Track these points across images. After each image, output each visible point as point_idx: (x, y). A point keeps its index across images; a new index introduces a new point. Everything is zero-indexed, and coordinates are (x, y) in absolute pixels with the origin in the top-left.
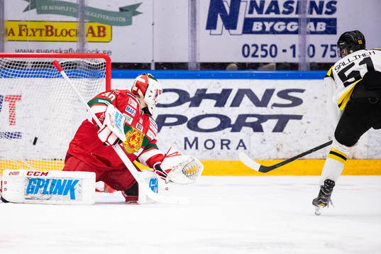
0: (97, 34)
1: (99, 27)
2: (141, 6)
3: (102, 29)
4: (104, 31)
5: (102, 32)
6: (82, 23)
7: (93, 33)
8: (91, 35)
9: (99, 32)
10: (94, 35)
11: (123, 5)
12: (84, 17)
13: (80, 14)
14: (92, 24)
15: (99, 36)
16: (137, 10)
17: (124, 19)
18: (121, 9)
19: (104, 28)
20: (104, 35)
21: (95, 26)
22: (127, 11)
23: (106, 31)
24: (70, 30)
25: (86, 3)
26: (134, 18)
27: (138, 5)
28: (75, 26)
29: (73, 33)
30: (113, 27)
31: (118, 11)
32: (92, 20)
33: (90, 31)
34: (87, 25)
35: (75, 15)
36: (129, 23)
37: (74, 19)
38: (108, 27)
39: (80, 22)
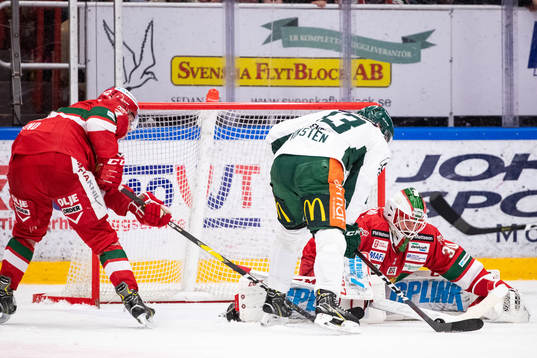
0: (369, 76)
1: (373, 66)
2: (433, 35)
3: (376, 68)
4: (379, 72)
5: (377, 72)
6: (348, 59)
7: (364, 73)
8: (362, 77)
9: (373, 72)
10: (365, 78)
11: (405, 34)
12: (350, 50)
13: (344, 46)
14: (361, 61)
15: (373, 78)
16: (429, 40)
17: (409, 54)
18: (405, 39)
19: (380, 67)
20: (380, 77)
21: (367, 64)
22: (412, 41)
23: (382, 71)
24: (331, 71)
25: (353, 32)
26: (424, 52)
27: (429, 34)
28: (338, 64)
29: (335, 74)
30: (394, 65)
31: (401, 41)
32: (363, 56)
33: (360, 72)
34: (355, 64)
35: (339, 49)
36: (416, 59)
37: (336, 54)
38: (386, 66)
39: (344, 59)
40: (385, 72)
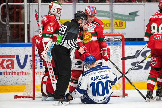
0: (119, 25)
1: (120, 22)
2: (139, 12)
3: (121, 23)
4: (122, 24)
5: (121, 24)
6: (112, 20)
7: (117, 25)
8: (116, 26)
9: (120, 24)
10: (117, 26)
11: (130, 12)
12: (112, 17)
14: (116, 21)
15: (120, 26)
16: (137, 14)
17: (131, 18)
18: (130, 14)
20: (122, 26)
21: (118, 22)
22: (132, 14)
23: (123, 24)
25: (113, 11)
26: (136, 18)
27: (137, 12)
28: (108, 22)
29: (108, 25)
30: (126, 22)
31: (128, 14)
32: (117, 19)
33: (116, 24)
34: (114, 22)
35: (109, 17)
36: (133, 20)
37: (108, 19)
38: (124, 22)
40: (124, 24)
